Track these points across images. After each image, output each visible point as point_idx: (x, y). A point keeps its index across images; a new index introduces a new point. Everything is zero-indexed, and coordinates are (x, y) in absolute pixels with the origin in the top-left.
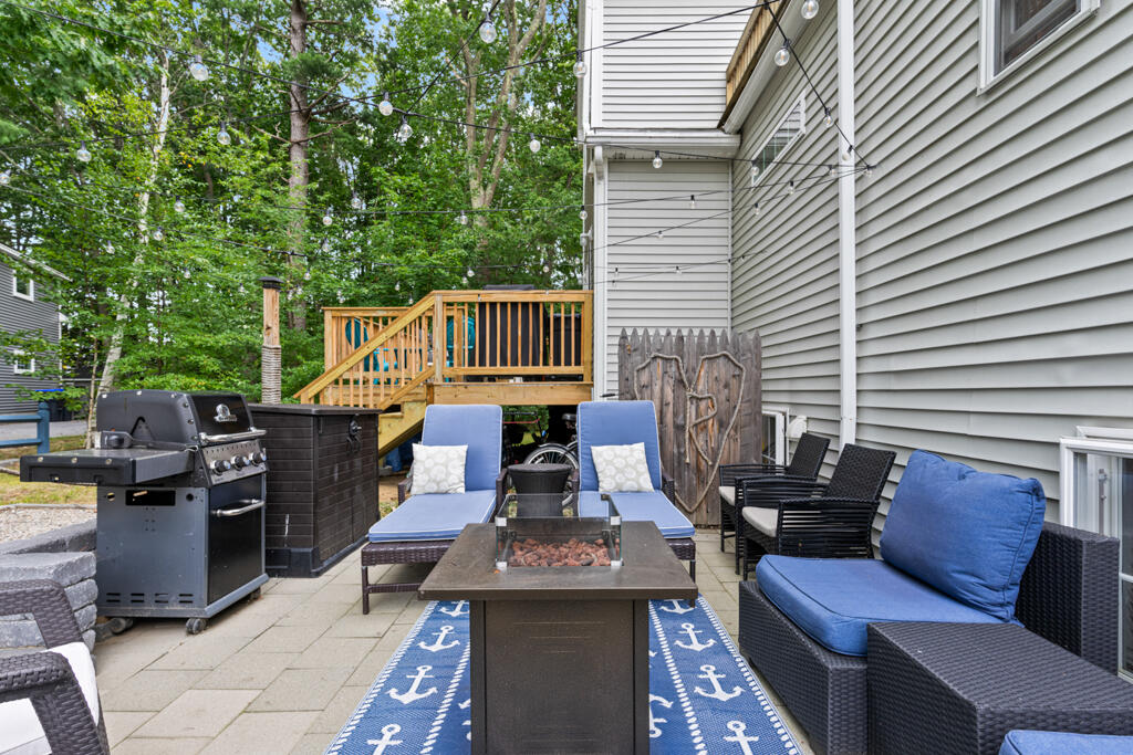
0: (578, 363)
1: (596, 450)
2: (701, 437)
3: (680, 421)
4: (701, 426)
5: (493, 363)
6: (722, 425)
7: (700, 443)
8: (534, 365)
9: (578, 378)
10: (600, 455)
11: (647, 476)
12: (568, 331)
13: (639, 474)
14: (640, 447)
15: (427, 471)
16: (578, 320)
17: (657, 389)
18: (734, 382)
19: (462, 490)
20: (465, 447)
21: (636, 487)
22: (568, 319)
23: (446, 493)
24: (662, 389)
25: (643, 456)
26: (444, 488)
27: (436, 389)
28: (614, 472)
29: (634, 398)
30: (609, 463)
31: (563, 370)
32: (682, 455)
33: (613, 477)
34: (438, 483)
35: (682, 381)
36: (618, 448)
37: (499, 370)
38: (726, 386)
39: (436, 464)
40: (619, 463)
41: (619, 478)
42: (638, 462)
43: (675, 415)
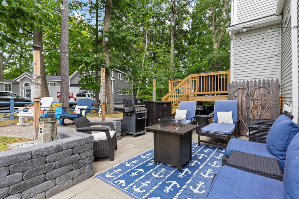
0: (226, 90)
1: (218, 112)
2: (255, 111)
3: (248, 106)
4: (255, 108)
5: (203, 91)
6: (263, 107)
7: (255, 113)
8: (213, 91)
9: (227, 94)
10: (219, 114)
11: (232, 120)
12: (223, 81)
13: (229, 119)
14: (231, 112)
15: (178, 115)
16: (226, 79)
17: (240, 97)
18: (268, 95)
19: (185, 120)
20: (187, 110)
21: (228, 123)
22: (223, 79)
23: (182, 120)
24: (242, 97)
25: (231, 115)
27: (189, 98)
28: (222, 118)
29: (233, 100)
30: (221, 116)
31: (222, 92)
32: (248, 116)
33: (221, 120)
34: (180, 118)
35: (248, 95)
36: (224, 113)
37: (204, 93)
38: (265, 96)
39: (180, 114)
40: (224, 116)
41: (223, 120)
42: (230, 116)
43: (246, 104)
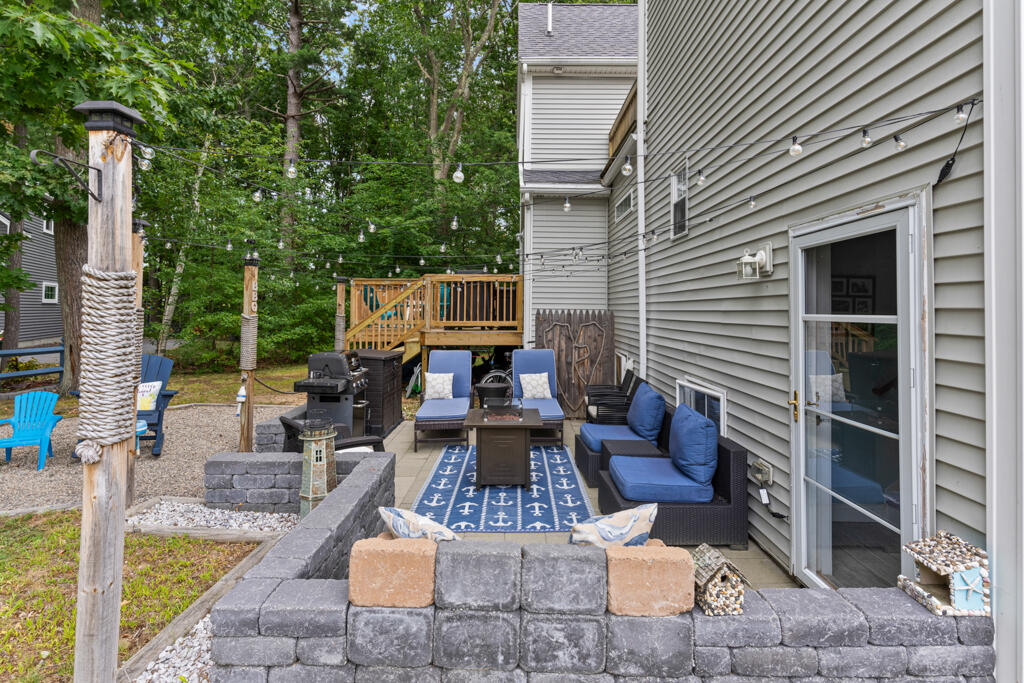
0: (514, 319)
1: (522, 376)
2: (581, 369)
3: (569, 360)
4: (581, 363)
5: (462, 319)
6: (592, 362)
7: (580, 372)
8: (486, 320)
10: (524, 379)
11: (549, 391)
12: (508, 298)
13: (545, 389)
14: (545, 375)
15: (433, 387)
16: (514, 292)
17: (556, 342)
18: (599, 339)
19: (451, 397)
20: (452, 375)
21: (542, 396)
22: (508, 291)
23: (443, 399)
24: (559, 343)
25: (546, 380)
26: (441, 396)
27: (427, 335)
28: (531, 388)
29: (543, 347)
30: (529, 383)
31: (505, 323)
32: (570, 379)
33: (530, 391)
34: (439, 393)
35: (570, 338)
36: (533, 375)
37: (465, 323)
38: (595, 340)
39: (437, 383)
40: (534, 383)
41: (533, 392)
42: (545, 383)
43: (567, 356)
